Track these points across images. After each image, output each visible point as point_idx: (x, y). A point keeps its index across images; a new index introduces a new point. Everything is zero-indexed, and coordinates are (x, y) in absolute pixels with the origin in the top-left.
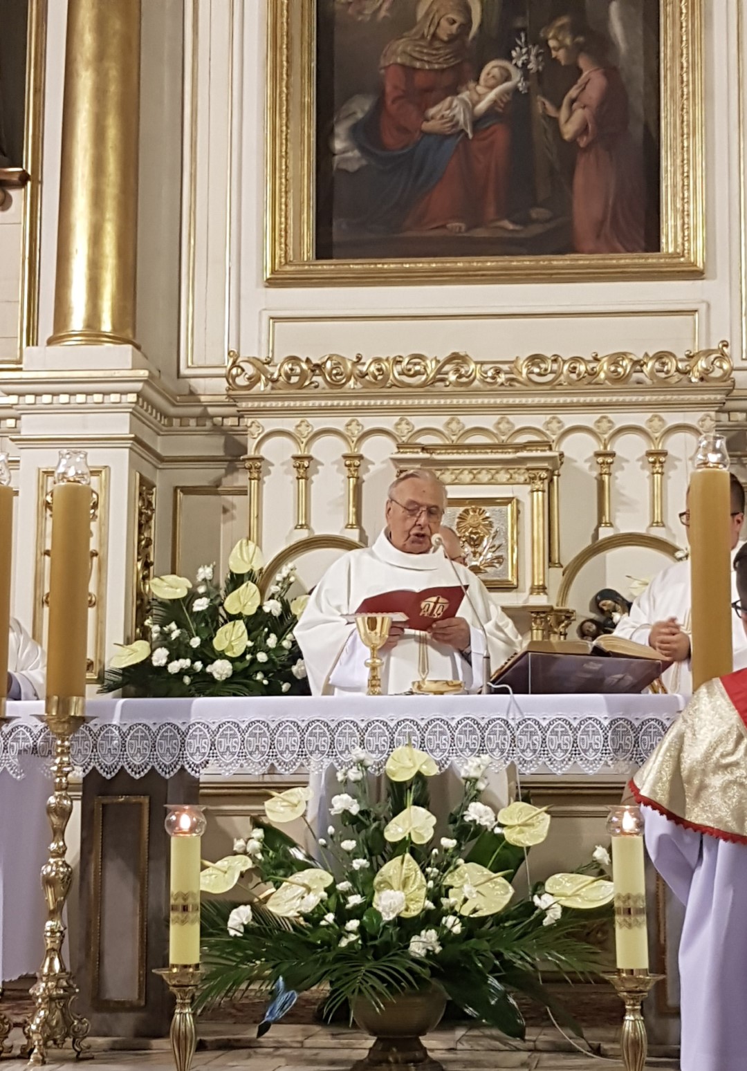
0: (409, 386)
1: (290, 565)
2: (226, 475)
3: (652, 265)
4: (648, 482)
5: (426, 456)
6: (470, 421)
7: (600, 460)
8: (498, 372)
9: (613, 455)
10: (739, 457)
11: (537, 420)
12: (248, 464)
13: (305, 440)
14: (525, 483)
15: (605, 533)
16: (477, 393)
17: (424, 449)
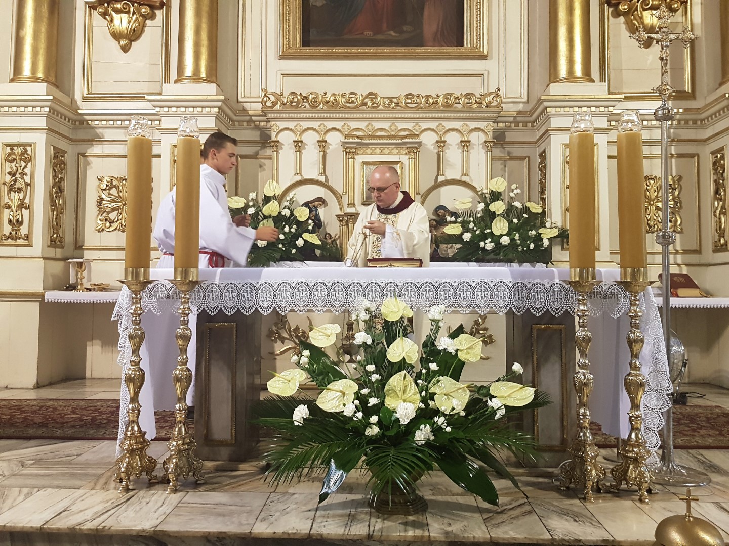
0: (349, 107)
1: (293, 192)
2: (261, 149)
3: (463, 52)
4: (461, 155)
5: (360, 140)
6: (377, 125)
7: (439, 144)
8: (391, 102)
9: (445, 142)
10: (502, 144)
11: (409, 125)
12: (272, 144)
13: (299, 133)
14: (406, 154)
15: (440, 179)
16: (381, 111)
17: (358, 137)
